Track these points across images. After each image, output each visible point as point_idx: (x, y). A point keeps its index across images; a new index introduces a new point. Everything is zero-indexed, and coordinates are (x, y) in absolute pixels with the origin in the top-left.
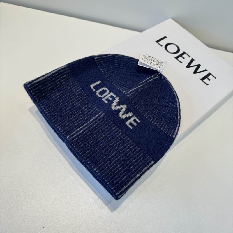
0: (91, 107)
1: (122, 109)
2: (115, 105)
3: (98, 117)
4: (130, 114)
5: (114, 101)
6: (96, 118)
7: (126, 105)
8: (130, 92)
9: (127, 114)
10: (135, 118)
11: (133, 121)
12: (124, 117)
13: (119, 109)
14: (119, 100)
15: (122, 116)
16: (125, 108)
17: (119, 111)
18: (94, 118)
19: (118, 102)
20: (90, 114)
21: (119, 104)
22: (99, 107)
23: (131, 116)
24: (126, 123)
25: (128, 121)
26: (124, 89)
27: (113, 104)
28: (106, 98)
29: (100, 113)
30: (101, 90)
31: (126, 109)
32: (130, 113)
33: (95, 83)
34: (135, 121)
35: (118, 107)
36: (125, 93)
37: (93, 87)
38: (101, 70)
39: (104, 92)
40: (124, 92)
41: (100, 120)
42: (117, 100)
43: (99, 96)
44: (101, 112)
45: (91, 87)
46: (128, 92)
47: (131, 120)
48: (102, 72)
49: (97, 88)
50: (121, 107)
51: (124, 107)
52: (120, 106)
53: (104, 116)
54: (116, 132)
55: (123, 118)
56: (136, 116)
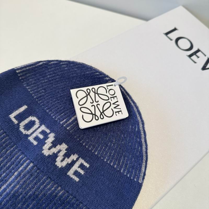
0: (11, 152)
1: (59, 151)
2: (48, 147)
3: (22, 171)
4: (74, 157)
5: (46, 141)
6: (19, 174)
7: (66, 144)
8: (71, 121)
9: (68, 158)
10: (81, 161)
11: (79, 167)
12: (64, 164)
13: (55, 152)
14: (54, 137)
15: (60, 163)
16: (64, 150)
17: (55, 156)
18: (16, 174)
19: (53, 141)
20: (9, 167)
21: (54, 144)
22: (23, 153)
23: (75, 159)
24: (68, 174)
25: (70, 169)
26: (62, 117)
27: (46, 145)
28: (34, 135)
29: (25, 164)
30: (26, 121)
31: (66, 150)
32: (74, 154)
33: (17, 110)
34: (82, 166)
35: (54, 150)
36: (64, 124)
37: (15, 117)
38: (27, 88)
39: (32, 124)
40: (61, 123)
41: (25, 176)
42: (51, 138)
43: (24, 132)
44: (27, 162)
45: (11, 117)
46: (68, 123)
47: (76, 167)
48: (29, 90)
49: (21, 117)
50: (59, 148)
51: (64, 147)
52: (57, 147)
53: (33, 167)
54: (54, 191)
55: (62, 166)
56: (83, 158)
